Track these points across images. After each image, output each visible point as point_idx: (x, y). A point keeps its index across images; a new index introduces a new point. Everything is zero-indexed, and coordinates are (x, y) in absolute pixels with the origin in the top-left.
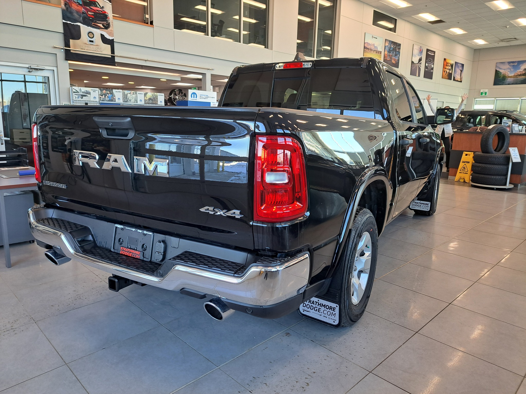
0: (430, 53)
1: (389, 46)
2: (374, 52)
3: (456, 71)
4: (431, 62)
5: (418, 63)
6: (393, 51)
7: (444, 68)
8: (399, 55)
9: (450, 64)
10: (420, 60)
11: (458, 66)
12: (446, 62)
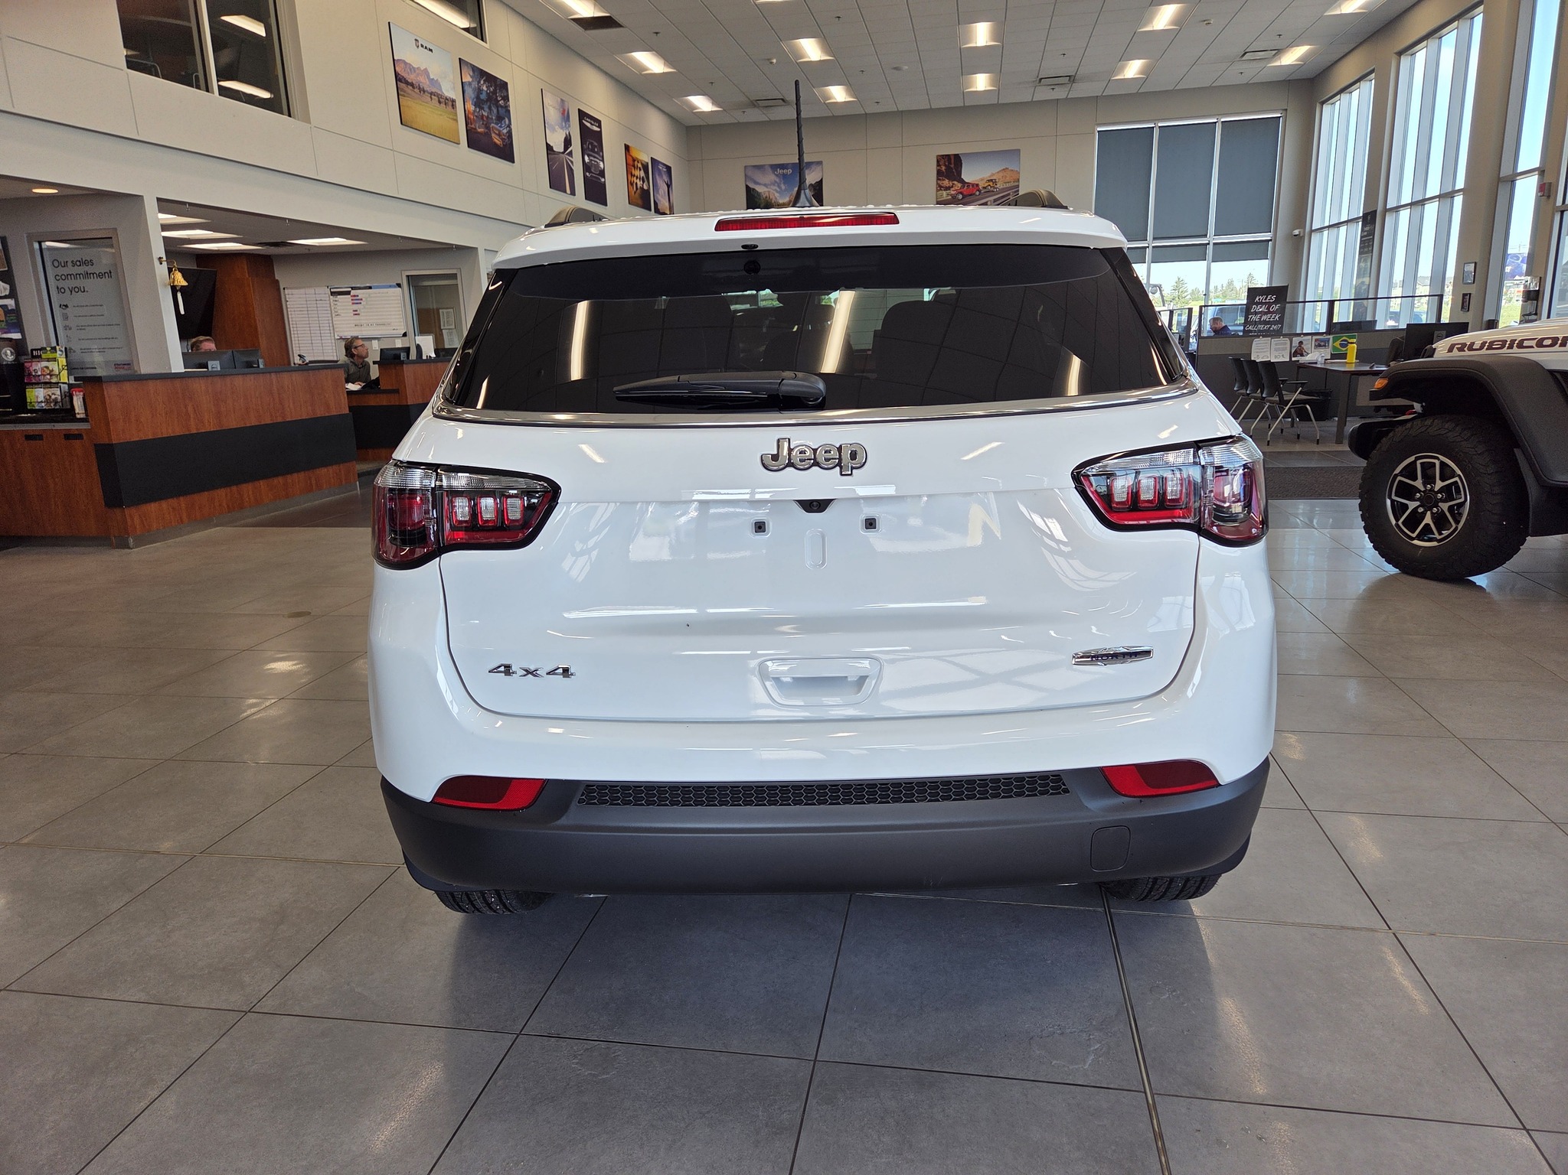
0: (588, 125)
1: (475, 84)
2: (431, 98)
3: (657, 185)
4: (594, 152)
5: (563, 153)
6: (489, 104)
7: (630, 174)
8: (510, 121)
9: (642, 164)
10: (568, 142)
11: (659, 170)
12: (633, 158)
